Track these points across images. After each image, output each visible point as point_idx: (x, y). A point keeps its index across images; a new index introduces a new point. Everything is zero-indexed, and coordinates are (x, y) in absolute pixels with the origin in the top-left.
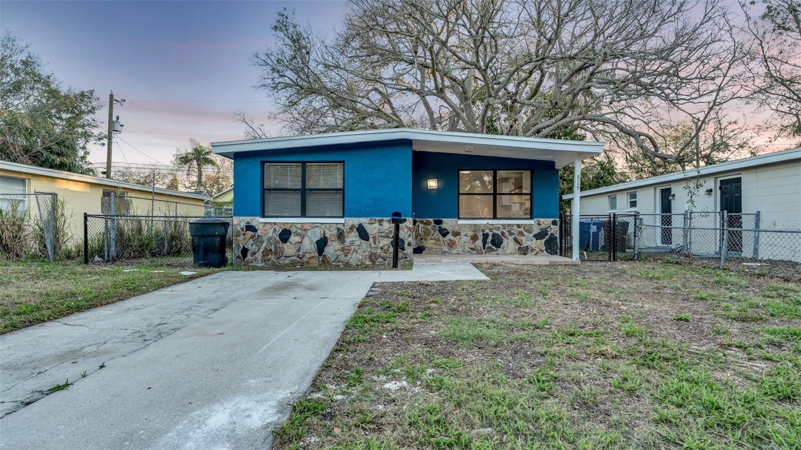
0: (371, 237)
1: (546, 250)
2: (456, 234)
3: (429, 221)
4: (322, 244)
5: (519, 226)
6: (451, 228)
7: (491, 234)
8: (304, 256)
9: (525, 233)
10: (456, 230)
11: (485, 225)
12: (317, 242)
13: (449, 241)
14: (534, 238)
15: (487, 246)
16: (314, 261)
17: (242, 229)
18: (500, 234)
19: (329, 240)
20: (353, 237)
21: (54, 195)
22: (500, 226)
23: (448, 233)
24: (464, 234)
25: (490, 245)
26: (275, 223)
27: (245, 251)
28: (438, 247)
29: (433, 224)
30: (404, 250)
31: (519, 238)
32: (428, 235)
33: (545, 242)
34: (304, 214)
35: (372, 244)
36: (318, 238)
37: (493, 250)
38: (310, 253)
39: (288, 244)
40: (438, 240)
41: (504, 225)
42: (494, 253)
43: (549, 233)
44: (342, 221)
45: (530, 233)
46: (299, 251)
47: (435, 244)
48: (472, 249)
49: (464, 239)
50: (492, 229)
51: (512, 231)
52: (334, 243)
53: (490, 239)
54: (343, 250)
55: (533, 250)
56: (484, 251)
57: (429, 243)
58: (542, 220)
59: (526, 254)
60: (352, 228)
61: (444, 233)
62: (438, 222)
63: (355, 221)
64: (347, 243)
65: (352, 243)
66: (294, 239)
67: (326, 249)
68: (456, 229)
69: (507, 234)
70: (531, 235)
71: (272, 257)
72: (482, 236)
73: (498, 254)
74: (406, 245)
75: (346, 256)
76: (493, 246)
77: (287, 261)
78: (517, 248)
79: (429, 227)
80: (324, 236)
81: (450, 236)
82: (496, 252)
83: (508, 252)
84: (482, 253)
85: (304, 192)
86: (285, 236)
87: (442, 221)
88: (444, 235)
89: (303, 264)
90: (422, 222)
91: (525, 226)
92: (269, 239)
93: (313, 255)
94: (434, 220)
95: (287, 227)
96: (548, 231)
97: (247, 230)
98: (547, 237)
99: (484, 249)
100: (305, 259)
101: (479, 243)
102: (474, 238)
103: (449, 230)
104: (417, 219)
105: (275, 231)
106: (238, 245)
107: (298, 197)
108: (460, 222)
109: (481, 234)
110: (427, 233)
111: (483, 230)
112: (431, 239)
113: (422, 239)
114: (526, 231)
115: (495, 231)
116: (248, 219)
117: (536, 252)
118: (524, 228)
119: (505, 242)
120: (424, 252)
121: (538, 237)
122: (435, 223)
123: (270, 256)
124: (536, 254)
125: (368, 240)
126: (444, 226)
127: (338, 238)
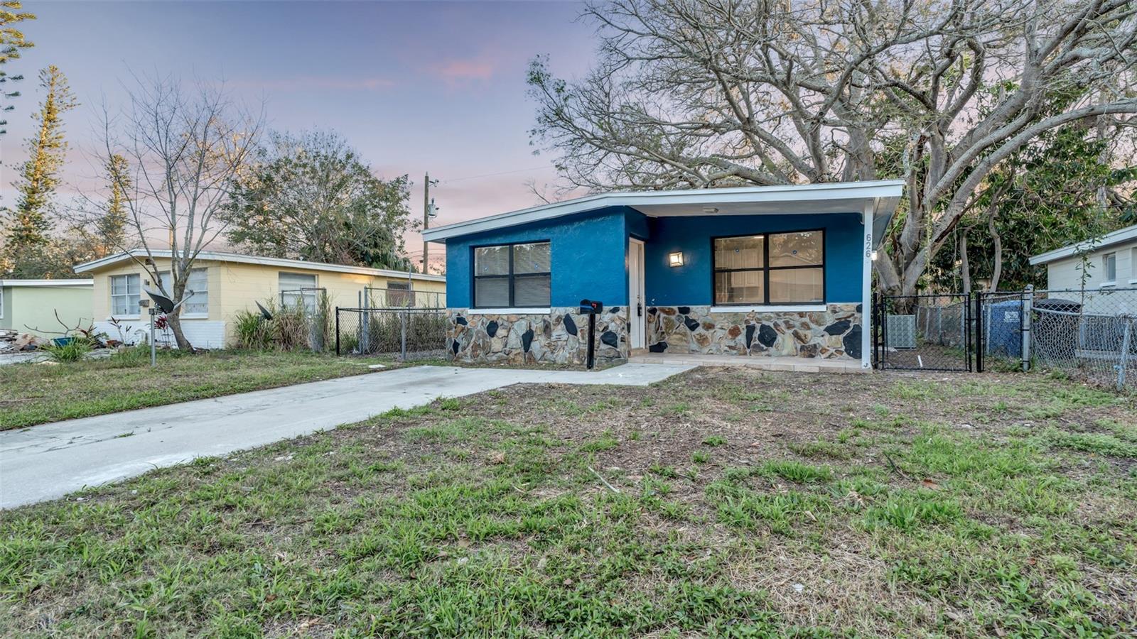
0: (579, 330)
1: (846, 350)
2: (709, 326)
3: (672, 309)
4: (528, 338)
5: (801, 314)
6: (702, 318)
7: (758, 326)
8: (511, 352)
9: (812, 325)
10: (708, 322)
11: (750, 313)
12: (523, 336)
13: (698, 337)
14: (826, 333)
15: (752, 344)
16: (520, 358)
17: (454, 322)
18: (772, 326)
19: (535, 334)
20: (559, 331)
21: (324, 290)
22: (772, 315)
23: (698, 325)
24: (719, 326)
25: (757, 342)
26: (483, 315)
27: (456, 345)
28: (684, 343)
29: (677, 313)
30: (616, 347)
31: (802, 332)
32: (671, 328)
33: (845, 338)
34: (512, 304)
35: (580, 338)
36: (524, 332)
37: (762, 350)
38: (516, 349)
39: (495, 338)
40: (685, 335)
41: (778, 314)
42: (763, 353)
43: (852, 325)
44: (547, 311)
45: (820, 325)
46: (506, 346)
47: (681, 340)
48: (730, 347)
49: (720, 333)
50: (760, 320)
51: (791, 322)
52: (540, 338)
53: (757, 334)
54: (549, 345)
55: (823, 351)
56: (748, 351)
57: (672, 339)
58: (838, 305)
59: (813, 357)
60: (558, 319)
61: (693, 325)
62: (685, 311)
63: (561, 311)
64: (553, 338)
65: (559, 338)
66: (501, 332)
67: (533, 344)
68: (709, 320)
69: (783, 327)
70: (823, 328)
71: (481, 353)
72: (746, 330)
73: (769, 355)
74: (619, 341)
75: (552, 353)
76: (762, 343)
77: (494, 358)
78: (799, 347)
79: (673, 317)
80: (530, 330)
81: (700, 330)
82: (767, 353)
83: (785, 352)
84: (745, 354)
85: (512, 279)
86: (492, 330)
87: (689, 309)
88: (693, 328)
89: (509, 361)
90: (663, 311)
91: (811, 314)
92: (477, 333)
93: (519, 351)
94: (679, 308)
95: (494, 319)
96: (850, 322)
97: (458, 323)
98: (848, 331)
99: (749, 347)
100: (511, 356)
101: (742, 339)
102: (734, 332)
103: (699, 322)
104: (657, 307)
105: (483, 323)
106: (450, 339)
107: (506, 285)
108: (713, 310)
109: (744, 326)
110: (669, 325)
111: (747, 321)
112: (675, 333)
113: (663, 333)
114: (812, 322)
115: (766, 323)
116: (459, 310)
117: (829, 353)
118: (810, 317)
119: (779, 338)
120: (666, 351)
121: (832, 330)
122: (680, 312)
123: (479, 352)
124: (829, 357)
125: (576, 335)
126: (691, 316)
127: (544, 331)
